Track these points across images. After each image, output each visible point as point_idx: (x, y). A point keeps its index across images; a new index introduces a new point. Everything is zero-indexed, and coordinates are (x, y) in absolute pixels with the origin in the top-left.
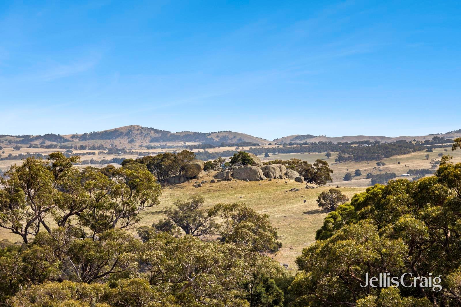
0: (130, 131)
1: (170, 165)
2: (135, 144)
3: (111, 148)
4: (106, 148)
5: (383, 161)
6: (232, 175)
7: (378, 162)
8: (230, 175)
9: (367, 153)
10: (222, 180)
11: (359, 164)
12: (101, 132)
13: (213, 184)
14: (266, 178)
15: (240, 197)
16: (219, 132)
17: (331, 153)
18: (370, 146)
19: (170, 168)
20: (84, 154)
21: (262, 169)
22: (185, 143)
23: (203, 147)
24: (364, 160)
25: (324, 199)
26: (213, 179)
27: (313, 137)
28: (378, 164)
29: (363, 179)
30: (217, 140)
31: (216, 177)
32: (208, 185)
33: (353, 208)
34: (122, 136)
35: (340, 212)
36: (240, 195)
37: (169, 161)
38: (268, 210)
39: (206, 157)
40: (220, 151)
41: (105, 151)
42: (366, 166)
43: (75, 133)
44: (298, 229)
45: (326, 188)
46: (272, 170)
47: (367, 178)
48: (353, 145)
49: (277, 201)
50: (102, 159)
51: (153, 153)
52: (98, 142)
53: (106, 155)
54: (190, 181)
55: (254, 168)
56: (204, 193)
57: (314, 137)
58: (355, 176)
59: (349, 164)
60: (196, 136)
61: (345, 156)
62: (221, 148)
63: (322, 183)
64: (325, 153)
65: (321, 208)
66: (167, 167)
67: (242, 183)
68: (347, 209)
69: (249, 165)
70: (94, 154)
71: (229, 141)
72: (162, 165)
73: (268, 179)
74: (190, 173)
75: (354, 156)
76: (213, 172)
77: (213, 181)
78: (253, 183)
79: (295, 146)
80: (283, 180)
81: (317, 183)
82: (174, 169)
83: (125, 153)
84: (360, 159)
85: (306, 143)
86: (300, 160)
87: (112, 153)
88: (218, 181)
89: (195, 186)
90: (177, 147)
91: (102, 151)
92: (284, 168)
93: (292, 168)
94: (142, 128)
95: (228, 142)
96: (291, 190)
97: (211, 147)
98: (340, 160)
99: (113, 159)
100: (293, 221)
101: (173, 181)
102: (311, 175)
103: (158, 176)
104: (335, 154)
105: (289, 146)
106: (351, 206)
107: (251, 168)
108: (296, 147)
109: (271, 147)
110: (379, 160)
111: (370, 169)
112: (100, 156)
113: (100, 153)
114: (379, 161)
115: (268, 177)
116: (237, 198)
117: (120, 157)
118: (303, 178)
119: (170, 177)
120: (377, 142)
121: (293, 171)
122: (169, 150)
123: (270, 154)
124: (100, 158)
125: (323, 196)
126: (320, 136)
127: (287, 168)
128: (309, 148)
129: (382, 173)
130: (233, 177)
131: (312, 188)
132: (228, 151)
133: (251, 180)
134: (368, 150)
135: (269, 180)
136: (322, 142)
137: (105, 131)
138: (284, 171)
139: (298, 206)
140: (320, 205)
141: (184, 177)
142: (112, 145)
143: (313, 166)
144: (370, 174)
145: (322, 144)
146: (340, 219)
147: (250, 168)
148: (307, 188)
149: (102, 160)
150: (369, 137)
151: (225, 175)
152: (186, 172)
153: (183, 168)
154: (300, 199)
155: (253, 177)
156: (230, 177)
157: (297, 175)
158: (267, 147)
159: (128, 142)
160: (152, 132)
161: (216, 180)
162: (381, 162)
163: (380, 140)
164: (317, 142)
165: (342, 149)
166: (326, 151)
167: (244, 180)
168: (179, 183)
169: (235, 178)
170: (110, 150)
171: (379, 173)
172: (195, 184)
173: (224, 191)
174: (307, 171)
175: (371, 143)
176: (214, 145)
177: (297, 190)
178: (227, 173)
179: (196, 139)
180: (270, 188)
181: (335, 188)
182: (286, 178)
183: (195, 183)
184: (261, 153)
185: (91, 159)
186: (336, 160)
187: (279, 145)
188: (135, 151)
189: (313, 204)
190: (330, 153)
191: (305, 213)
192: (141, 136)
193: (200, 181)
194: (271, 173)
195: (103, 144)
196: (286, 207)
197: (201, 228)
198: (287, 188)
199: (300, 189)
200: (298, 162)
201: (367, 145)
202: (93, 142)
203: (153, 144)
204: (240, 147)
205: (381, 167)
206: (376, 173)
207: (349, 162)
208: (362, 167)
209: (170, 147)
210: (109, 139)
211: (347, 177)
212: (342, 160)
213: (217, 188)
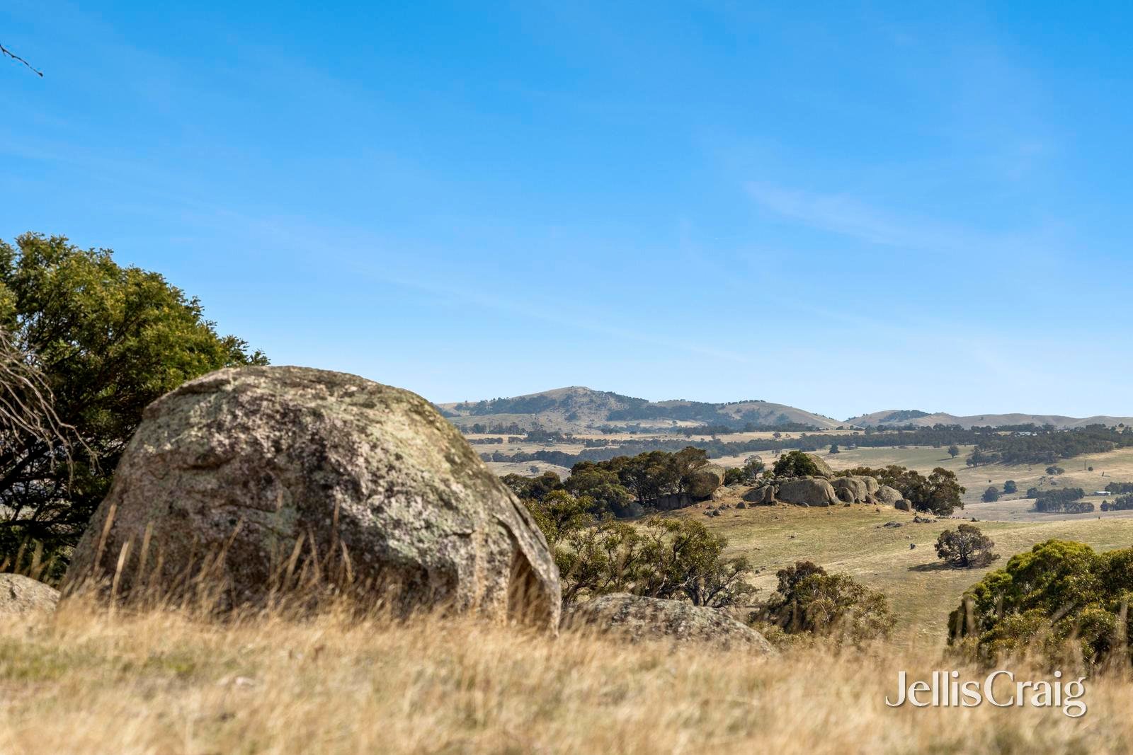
0: (569, 397)
1: (661, 474)
2: (577, 423)
3: (533, 430)
4: (523, 430)
5: (1059, 466)
6: (777, 496)
7: (1049, 466)
8: (773, 494)
9: (1029, 448)
10: (758, 504)
11: (1014, 470)
12: (512, 399)
13: (742, 512)
14: (840, 502)
15: (792, 537)
16: (740, 402)
17: (959, 447)
18: (1035, 434)
19: (664, 479)
20: (481, 442)
21: (833, 484)
22: (675, 422)
23: (711, 431)
24: (1022, 462)
25: (948, 543)
26: (742, 501)
27: (923, 415)
28: (1050, 471)
29: (1021, 498)
30: (737, 417)
31: (746, 497)
32: (731, 514)
33: (1010, 577)
34: (552, 407)
35: (989, 584)
36: (791, 533)
37: (660, 467)
38: (844, 561)
39: (716, 451)
40: (743, 440)
41: (521, 437)
42: (1026, 475)
43: (462, 401)
44: (899, 598)
45: (953, 522)
46: (852, 486)
47: (1028, 498)
48: (1002, 433)
49: (862, 544)
50: (516, 451)
51: (614, 442)
52: (509, 419)
53: (524, 443)
54: (699, 505)
55: (818, 481)
56: (724, 527)
57: (927, 414)
58: (1005, 492)
59: (992, 469)
60: (696, 409)
61: (987, 453)
62: (746, 434)
63: (944, 511)
64: (945, 448)
65: (943, 560)
66: (657, 477)
67: (795, 510)
68: (1000, 579)
69: (809, 477)
70: (500, 441)
71: (762, 421)
72: (646, 473)
73: (845, 503)
74: (698, 489)
75: (1003, 455)
76: (742, 489)
77: (741, 506)
78: (817, 510)
79: (889, 432)
80: (872, 506)
81: (935, 513)
82: (670, 481)
83: (560, 440)
84: (1015, 460)
85: (910, 427)
86: (905, 469)
87: (535, 441)
88: (751, 505)
89: (707, 514)
90: (660, 430)
91: (515, 436)
92: (875, 484)
93: (889, 483)
94: (593, 392)
95: (758, 421)
96: (887, 525)
97: (726, 431)
98: (975, 461)
99: (538, 453)
100: (890, 583)
101: (667, 505)
102: (924, 497)
103: (639, 493)
104: (966, 450)
105: (877, 433)
106: (1007, 574)
107: (813, 483)
108: (891, 434)
109: (842, 433)
110: (1052, 463)
111: (1034, 480)
112: (513, 446)
113: (511, 440)
114: (1052, 466)
115: (845, 500)
116: (787, 538)
117: (551, 450)
118: (909, 502)
119: (661, 497)
120: (1049, 427)
121: (891, 489)
122: (644, 435)
123: (840, 448)
124: (512, 450)
125: (947, 538)
126: (937, 414)
127: (880, 483)
128: (917, 437)
129: (1057, 488)
130: (779, 499)
131: (927, 521)
132: (759, 440)
133: (813, 504)
134: (1031, 443)
135: (845, 506)
136: (941, 425)
137: (520, 397)
138: (875, 489)
139: (899, 555)
140: (942, 554)
141: (687, 497)
142: (534, 424)
143: (927, 480)
144: (1034, 489)
145: (941, 430)
146: (989, 596)
147: (810, 481)
148: (916, 521)
149: (517, 455)
150: (1034, 417)
151: (764, 493)
152: (692, 487)
153: (685, 481)
154: (904, 541)
155: (815, 498)
156: (773, 499)
157: (898, 496)
158: (835, 434)
159: (566, 419)
160: (612, 401)
161: (747, 504)
162: (1055, 468)
163: (1054, 423)
164: (932, 426)
165: (980, 440)
166: (949, 443)
167: (799, 504)
168: (678, 508)
169: (782, 501)
170: (530, 434)
171: (1051, 488)
172: (708, 511)
173: (762, 525)
174: (917, 488)
175: (1037, 429)
176: (732, 428)
177: (898, 525)
178: (769, 491)
179: (697, 414)
180: (848, 521)
181: (968, 522)
182: (877, 502)
183: (709, 508)
184: (822, 446)
185: (494, 451)
186: (969, 462)
187: (857, 429)
188: (579, 437)
189: (927, 551)
190: (956, 448)
191: (911, 569)
192: (590, 409)
193: (716, 505)
194: (850, 492)
195: (516, 422)
196: (878, 557)
197: (721, 593)
198: (879, 522)
199: (903, 523)
200: (900, 473)
201: (1029, 434)
202: (498, 419)
203: (612, 424)
204: (782, 434)
205: (1056, 477)
206: (1046, 488)
207: (992, 465)
208: (1019, 475)
209: (645, 431)
210: (529, 412)
211: (990, 496)
212: (979, 462)
213: (749, 520)
